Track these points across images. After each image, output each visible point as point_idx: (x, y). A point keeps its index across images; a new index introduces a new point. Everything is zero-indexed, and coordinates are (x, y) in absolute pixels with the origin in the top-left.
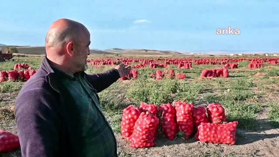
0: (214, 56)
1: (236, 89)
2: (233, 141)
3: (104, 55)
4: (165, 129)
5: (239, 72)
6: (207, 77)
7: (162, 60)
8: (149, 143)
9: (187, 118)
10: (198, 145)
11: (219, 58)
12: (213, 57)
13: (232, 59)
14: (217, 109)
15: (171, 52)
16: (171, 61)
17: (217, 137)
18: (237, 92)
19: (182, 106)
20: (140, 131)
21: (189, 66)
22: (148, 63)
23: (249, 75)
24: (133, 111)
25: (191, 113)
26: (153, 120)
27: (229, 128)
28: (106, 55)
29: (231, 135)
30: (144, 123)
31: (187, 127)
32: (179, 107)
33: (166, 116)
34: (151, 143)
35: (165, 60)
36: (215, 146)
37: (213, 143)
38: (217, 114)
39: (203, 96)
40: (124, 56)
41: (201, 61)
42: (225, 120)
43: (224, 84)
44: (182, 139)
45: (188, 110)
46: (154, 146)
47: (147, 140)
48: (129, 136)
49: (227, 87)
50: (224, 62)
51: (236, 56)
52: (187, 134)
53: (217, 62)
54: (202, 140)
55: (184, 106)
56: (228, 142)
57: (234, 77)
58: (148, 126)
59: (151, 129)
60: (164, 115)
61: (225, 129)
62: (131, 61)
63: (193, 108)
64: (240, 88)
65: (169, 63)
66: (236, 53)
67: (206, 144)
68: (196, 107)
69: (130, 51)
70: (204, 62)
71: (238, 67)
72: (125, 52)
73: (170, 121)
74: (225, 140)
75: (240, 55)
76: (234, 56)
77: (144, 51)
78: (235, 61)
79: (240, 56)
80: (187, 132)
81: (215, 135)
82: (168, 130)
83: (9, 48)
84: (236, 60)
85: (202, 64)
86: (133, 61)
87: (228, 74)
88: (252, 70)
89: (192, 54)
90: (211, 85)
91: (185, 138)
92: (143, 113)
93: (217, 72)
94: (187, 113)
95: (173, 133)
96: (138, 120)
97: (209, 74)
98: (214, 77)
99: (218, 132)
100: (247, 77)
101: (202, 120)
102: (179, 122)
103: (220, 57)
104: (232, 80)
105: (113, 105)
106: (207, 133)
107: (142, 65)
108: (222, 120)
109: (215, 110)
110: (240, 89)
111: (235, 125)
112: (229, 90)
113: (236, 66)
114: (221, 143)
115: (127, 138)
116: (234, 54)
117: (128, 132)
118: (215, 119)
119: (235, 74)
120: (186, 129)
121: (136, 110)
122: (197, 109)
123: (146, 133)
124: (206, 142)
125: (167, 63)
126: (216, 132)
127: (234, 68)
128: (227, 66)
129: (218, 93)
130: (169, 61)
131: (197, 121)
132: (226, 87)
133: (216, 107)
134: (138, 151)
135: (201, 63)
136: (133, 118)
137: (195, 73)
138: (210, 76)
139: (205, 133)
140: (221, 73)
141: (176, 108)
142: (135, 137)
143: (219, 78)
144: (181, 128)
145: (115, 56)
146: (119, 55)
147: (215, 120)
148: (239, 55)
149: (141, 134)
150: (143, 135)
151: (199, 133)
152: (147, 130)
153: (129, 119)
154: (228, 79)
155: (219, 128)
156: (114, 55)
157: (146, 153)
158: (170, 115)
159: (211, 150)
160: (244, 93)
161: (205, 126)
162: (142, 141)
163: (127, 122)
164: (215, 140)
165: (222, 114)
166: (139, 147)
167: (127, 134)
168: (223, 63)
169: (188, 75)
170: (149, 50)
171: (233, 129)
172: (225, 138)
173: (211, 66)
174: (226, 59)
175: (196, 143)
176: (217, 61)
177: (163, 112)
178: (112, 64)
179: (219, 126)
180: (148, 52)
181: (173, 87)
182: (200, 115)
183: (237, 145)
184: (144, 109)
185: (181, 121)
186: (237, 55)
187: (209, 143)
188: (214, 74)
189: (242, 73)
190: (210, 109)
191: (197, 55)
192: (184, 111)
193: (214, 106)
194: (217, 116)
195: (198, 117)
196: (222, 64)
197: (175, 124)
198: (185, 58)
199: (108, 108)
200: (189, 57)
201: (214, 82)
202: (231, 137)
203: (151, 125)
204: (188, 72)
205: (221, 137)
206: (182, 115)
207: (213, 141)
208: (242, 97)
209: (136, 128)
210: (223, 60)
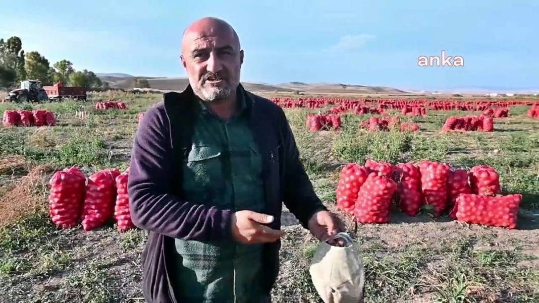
0: (462, 96)
1: (509, 149)
2: (513, 223)
3: (277, 92)
4: (404, 200)
5: (511, 123)
6: (456, 130)
7: (373, 101)
8: (381, 217)
9: (438, 185)
10: (455, 226)
11: (471, 99)
12: (460, 97)
13: (496, 102)
14: (487, 175)
15: (387, 89)
16: (389, 103)
17: (487, 215)
18: (512, 154)
19: (431, 167)
20: (368, 200)
21: (422, 112)
22: (351, 106)
23: (530, 129)
24: (358, 171)
25: (446, 179)
26: (389, 185)
27: (507, 203)
28: (279, 92)
29: (511, 214)
30: (376, 188)
31: (438, 198)
32: (426, 168)
33: (405, 180)
34: (384, 218)
35: (377, 101)
36: (483, 229)
37: (479, 224)
38: (486, 182)
39: (454, 158)
40: (308, 95)
41: (440, 105)
42: (498, 192)
43: (486, 141)
44: (429, 215)
45: (441, 174)
46: (388, 223)
47: (378, 212)
48: (349, 206)
49: (493, 146)
50: (482, 107)
51: (502, 97)
52: (437, 209)
53: (469, 107)
54: (462, 218)
55: (435, 167)
56: (504, 225)
57: (503, 131)
58: (381, 193)
59: (386, 197)
60: (403, 179)
61: (501, 205)
62: (322, 102)
63: (448, 171)
64: (517, 148)
65: (386, 107)
66: (502, 92)
67: (468, 225)
68: (452, 170)
69: (318, 87)
70: (446, 106)
71: (509, 116)
72: (309, 88)
73: (412, 188)
74: (500, 220)
75: (510, 95)
76: (498, 98)
77: (341, 87)
78: (501, 104)
79: (510, 97)
80: (438, 206)
81: (484, 213)
82: (408, 202)
83: (138, 80)
84: (504, 105)
85: (442, 110)
86: (326, 103)
87: (493, 126)
88: (534, 119)
89: (422, 92)
90: (463, 143)
91: (434, 215)
92: (373, 174)
93: (473, 122)
94: (438, 177)
95: (415, 206)
96: (366, 184)
97: (458, 125)
98: (466, 130)
99: (489, 208)
100: (527, 132)
101: (462, 190)
102: (426, 190)
103: (473, 98)
104: (500, 135)
105: (315, 164)
106: (471, 208)
107: (343, 110)
108: (495, 192)
109: (483, 175)
110: (516, 150)
111: (517, 200)
112: (496, 151)
113: (504, 114)
114: (493, 225)
115: (347, 210)
116: (498, 94)
117: (347, 200)
118: (483, 189)
119: (505, 127)
120: (435, 201)
121: (362, 170)
122: (453, 173)
123: (378, 202)
124: (467, 223)
125: (382, 107)
126: (485, 209)
127: (500, 116)
128: (489, 114)
129: (479, 155)
130: (385, 103)
131: (454, 192)
132: (490, 146)
133: (487, 171)
134: (365, 228)
135: (440, 108)
136: (356, 180)
137: (432, 122)
138: (460, 128)
139: (468, 208)
140: (479, 124)
141: (421, 170)
142: (360, 207)
143: (475, 132)
144: (428, 199)
145: (293, 94)
146: (300, 93)
147: (484, 191)
148: (508, 95)
149: (370, 203)
150: (373, 204)
151: (458, 208)
152: (379, 198)
153: (351, 182)
154: (492, 134)
155: (490, 203)
156: (293, 92)
157: (378, 231)
158: (412, 180)
159: (477, 233)
160: (524, 157)
161: (468, 199)
162: (371, 213)
163: (348, 186)
164: (483, 220)
165: (495, 182)
166: (366, 223)
167: (346, 204)
168: (480, 108)
169: (422, 125)
170: (349, 86)
171: (514, 206)
172: (501, 217)
173: (459, 112)
174: (484, 102)
175: (453, 223)
176: (469, 105)
177: (402, 175)
178: (293, 106)
179: (491, 199)
180: (348, 88)
181: (403, 143)
182: (459, 181)
183: (519, 230)
184: (372, 168)
185: (428, 188)
186: (504, 95)
187: (473, 225)
188: (466, 124)
189: (517, 124)
190: (475, 174)
191: (431, 94)
192: (435, 174)
193: (483, 169)
194: (485, 186)
195: (456, 185)
196: (479, 110)
197: (419, 194)
198: (410, 99)
199: (309, 168)
200: (417, 97)
201: (469, 138)
202: (510, 217)
203: (386, 192)
204: (422, 122)
205: (494, 216)
206: (431, 180)
207: (480, 221)
208: (521, 162)
209: (362, 195)
210: (478, 103)
